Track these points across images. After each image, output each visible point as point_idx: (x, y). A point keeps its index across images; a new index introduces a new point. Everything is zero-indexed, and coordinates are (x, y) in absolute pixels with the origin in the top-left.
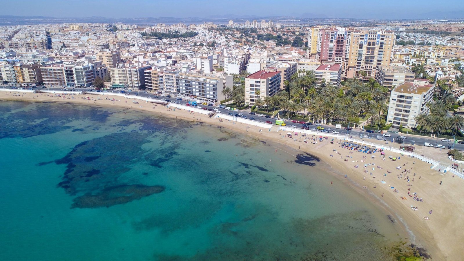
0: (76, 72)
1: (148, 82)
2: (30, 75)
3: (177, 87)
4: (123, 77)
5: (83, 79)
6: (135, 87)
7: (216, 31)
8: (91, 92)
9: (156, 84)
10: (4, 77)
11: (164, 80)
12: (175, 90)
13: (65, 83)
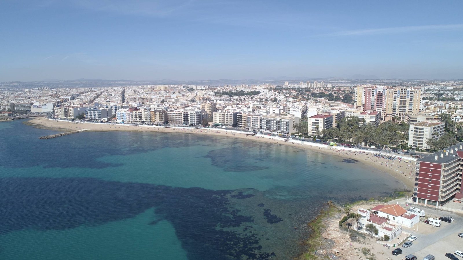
0: (190, 115)
1: (239, 122)
2: (160, 117)
3: (260, 124)
4: (222, 118)
5: (194, 120)
6: (229, 125)
7: (275, 90)
8: (201, 128)
9: (245, 123)
10: (143, 118)
11: (251, 120)
12: (258, 127)
13: (182, 122)
